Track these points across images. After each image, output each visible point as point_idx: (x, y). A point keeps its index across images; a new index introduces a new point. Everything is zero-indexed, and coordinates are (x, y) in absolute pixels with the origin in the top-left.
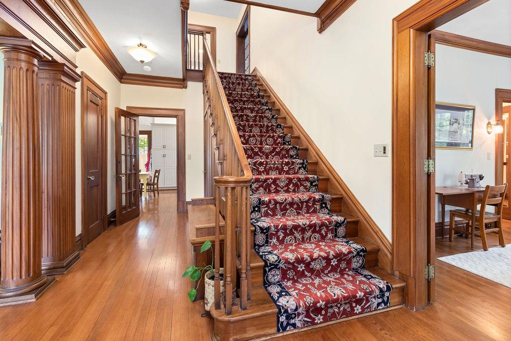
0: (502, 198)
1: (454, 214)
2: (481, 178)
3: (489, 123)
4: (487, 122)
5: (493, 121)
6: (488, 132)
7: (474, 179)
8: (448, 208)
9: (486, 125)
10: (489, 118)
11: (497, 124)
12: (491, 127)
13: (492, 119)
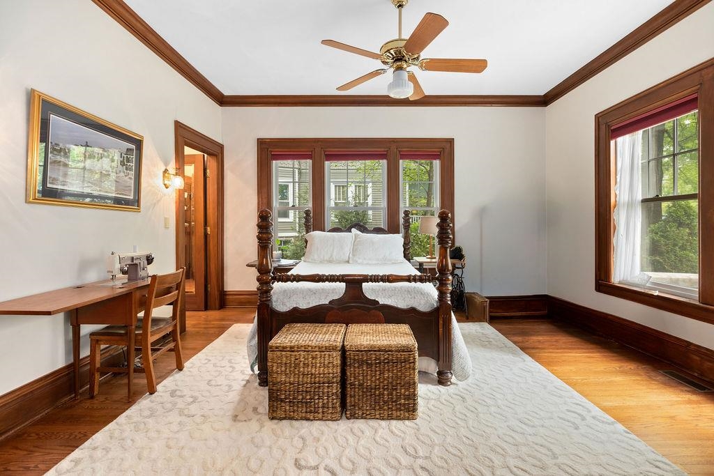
0: (179, 292)
1: (97, 341)
2: (150, 260)
3: (166, 171)
4: (163, 169)
5: (172, 168)
6: (165, 185)
7: (136, 264)
8: (86, 329)
9: (162, 174)
10: (166, 164)
11: (177, 174)
12: (169, 179)
13: (170, 165)
